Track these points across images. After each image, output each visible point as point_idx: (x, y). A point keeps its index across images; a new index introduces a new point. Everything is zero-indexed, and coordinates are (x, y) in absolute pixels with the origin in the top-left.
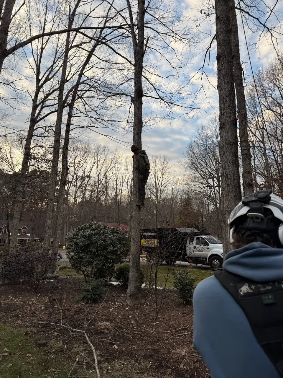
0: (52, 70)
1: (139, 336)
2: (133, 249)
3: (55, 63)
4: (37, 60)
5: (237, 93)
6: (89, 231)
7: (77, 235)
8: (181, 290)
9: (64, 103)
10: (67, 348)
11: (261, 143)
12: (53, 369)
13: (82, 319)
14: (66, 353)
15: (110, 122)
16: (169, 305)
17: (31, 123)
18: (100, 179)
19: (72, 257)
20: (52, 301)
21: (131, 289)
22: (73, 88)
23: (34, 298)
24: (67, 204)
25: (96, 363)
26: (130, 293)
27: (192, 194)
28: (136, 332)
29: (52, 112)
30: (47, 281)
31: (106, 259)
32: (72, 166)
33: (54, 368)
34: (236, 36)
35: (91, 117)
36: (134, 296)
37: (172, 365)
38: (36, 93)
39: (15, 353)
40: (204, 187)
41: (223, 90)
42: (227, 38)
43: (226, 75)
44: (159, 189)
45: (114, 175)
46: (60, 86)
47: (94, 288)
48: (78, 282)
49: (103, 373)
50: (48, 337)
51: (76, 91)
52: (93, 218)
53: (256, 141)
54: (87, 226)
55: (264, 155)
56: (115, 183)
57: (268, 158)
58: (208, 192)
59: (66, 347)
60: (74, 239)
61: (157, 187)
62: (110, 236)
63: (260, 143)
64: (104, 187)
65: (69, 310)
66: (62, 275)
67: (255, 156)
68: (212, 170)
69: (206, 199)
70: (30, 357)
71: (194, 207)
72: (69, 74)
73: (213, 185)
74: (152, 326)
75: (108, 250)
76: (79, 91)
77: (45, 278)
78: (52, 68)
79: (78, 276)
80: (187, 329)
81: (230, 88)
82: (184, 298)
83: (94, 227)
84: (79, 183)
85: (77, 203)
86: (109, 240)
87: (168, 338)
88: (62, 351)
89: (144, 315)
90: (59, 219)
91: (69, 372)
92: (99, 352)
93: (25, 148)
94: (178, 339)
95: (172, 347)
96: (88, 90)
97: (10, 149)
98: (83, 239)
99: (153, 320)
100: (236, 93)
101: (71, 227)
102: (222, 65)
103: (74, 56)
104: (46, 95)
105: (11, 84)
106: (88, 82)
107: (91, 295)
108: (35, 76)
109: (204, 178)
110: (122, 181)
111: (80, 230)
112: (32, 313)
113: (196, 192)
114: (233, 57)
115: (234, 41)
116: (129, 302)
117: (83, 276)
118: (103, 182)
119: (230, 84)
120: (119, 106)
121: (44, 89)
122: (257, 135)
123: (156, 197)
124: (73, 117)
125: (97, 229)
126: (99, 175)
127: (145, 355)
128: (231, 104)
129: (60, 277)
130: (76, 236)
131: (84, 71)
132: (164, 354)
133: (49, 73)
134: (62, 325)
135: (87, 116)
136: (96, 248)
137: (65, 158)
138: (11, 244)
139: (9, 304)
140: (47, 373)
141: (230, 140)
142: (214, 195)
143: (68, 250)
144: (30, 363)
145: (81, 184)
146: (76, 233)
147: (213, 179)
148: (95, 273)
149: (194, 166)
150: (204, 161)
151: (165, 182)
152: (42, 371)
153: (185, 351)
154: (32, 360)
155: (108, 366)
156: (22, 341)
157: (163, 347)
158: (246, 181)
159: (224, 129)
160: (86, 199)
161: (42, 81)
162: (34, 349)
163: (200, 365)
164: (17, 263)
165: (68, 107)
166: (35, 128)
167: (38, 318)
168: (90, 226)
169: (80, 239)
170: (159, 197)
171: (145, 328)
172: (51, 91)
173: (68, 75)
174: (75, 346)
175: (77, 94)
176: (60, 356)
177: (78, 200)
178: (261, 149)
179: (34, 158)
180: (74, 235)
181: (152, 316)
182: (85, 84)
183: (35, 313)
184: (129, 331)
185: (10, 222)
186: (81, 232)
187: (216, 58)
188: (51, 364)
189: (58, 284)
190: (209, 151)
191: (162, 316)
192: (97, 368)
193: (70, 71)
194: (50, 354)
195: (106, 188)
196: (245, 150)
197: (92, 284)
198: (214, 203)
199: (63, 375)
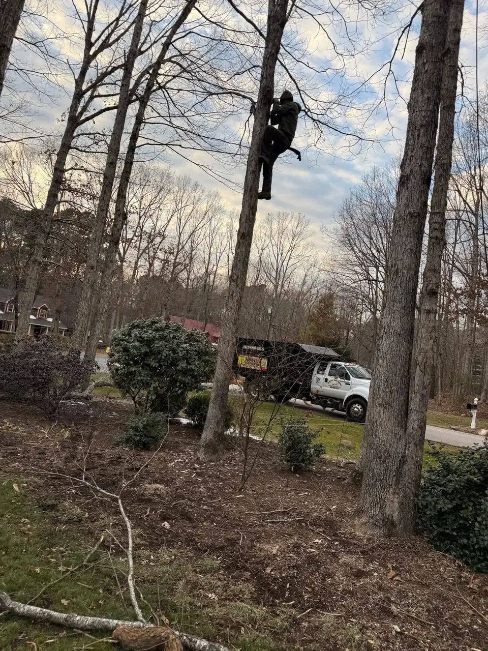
0: (115, 28)
1: (208, 513)
2: (220, 370)
3: (123, 14)
4: (91, 5)
5: (441, 124)
6: (150, 331)
7: (129, 335)
8: (289, 449)
9: (131, 95)
10: (89, 518)
11: (473, 216)
12: (62, 549)
13: (121, 474)
14: (86, 525)
15: (209, 140)
16: (266, 468)
17: (68, 123)
18: (181, 242)
19: (117, 370)
20: (75, 438)
21: (207, 435)
22: (150, 67)
23: (45, 429)
24: (121, 278)
25: (130, 549)
26: (205, 442)
27: (336, 290)
28: (205, 507)
29: (108, 109)
30: (72, 403)
31: (174, 381)
32: (134, 213)
33: (63, 546)
34: (459, 11)
35: (178, 127)
36: (211, 448)
37: (254, 567)
38: (82, 67)
39: (3, 515)
40: (360, 281)
41: (418, 113)
42: (442, 13)
43: (428, 84)
44: (282, 274)
45: (207, 238)
46: (128, 61)
47: (147, 425)
48: (122, 411)
49: (140, 564)
50: (61, 497)
51: (155, 74)
52: (162, 307)
53: (464, 211)
54: (148, 322)
55: (473, 238)
56: (207, 251)
57: (480, 244)
58: (366, 289)
59: (87, 515)
60: (123, 340)
61: (279, 269)
62: (184, 345)
63: (470, 215)
64: (187, 257)
65: (100, 456)
66: (98, 396)
67: (458, 237)
68: (379, 252)
69: (360, 300)
70: (27, 523)
71: (337, 312)
72: (146, 39)
73: (375, 278)
74: (232, 500)
75: (178, 368)
76: (160, 75)
77: (69, 398)
78: (117, 24)
79: (124, 401)
80: (288, 514)
81: (431, 111)
82: (291, 462)
83: (158, 325)
84: (144, 244)
85: (138, 277)
86: (181, 351)
87: (255, 523)
88: (80, 521)
89: (223, 480)
90: (101, 302)
91: (86, 556)
92: (138, 531)
93: (56, 169)
94: (271, 526)
95: (259, 539)
96: (178, 76)
97: (29, 166)
98: (137, 344)
99: (236, 490)
100: (439, 121)
101: (124, 317)
102: (424, 64)
103: (160, 6)
104: (102, 73)
105: (38, 44)
106: (179, 59)
107: (141, 436)
108: (84, 35)
109: (361, 264)
110: (219, 251)
111: (134, 328)
112: (39, 453)
113: (345, 286)
114: (445, 52)
115: (454, 20)
116: (201, 455)
117: (132, 403)
118: (187, 247)
119: (432, 103)
120: (229, 113)
121: (99, 63)
122: (467, 201)
123: (274, 285)
124: (145, 123)
125: (163, 330)
126: (180, 234)
127: (213, 545)
128: (427, 143)
129: (95, 399)
130: (127, 337)
131: (175, 37)
132: (242, 547)
133: (110, 32)
134: (83, 481)
135: (171, 124)
136: (159, 362)
137: (122, 196)
138: (17, 332)
139: (3, 433)
140: (51, 553)
141: (414, 208)
142: (375, 296)
143: (111, 357)
144: (25, 534)
145: (148, 245)
146: (127, 332)
147: (377, 268)
148: (154, 401)
149: (349, 240)
150: (367, 233)
151: (295, 262)
152: (44, 548)
153: (277, 547)
154: (29, 530)
155: (150, 555)
156: (17, 496)
157: (244, 537)
158: (428, 286)
159: (407, 185)
160: (153, 274)
161: (96, 45)
162: (35, 512)
163: (297, 573)
164: (24, 368)
165: (138, 102)
166: (75, 134)
167: (48, 462)
168: (154, 323)
169: (132, 342)
170: (279, 287)
171: (220, 501)
172: (110, 69)
173: (145, 42)
174: (103, 516)
175: (157, 81)
176: (75, 528)
177: (141, 273)
178: (470, 227)
179: (70, 190)
180: (123, 335)
181: (236, 485)
182: (174, 62)
183: (43, 453)
184: (193, 504)
185: (20, 294)
186: (136, 332)
187: (415, 49)
188: (60, 539)
189: (90, 410)
190: (379, 216)
191: (252, 486)
192: (130, 557)
193: (148, 35)
194: (61, 523)
195: (191, 259)
196: (436, 229)
197: (145, 419)
198: (372, 310)
199: (76, 559)
